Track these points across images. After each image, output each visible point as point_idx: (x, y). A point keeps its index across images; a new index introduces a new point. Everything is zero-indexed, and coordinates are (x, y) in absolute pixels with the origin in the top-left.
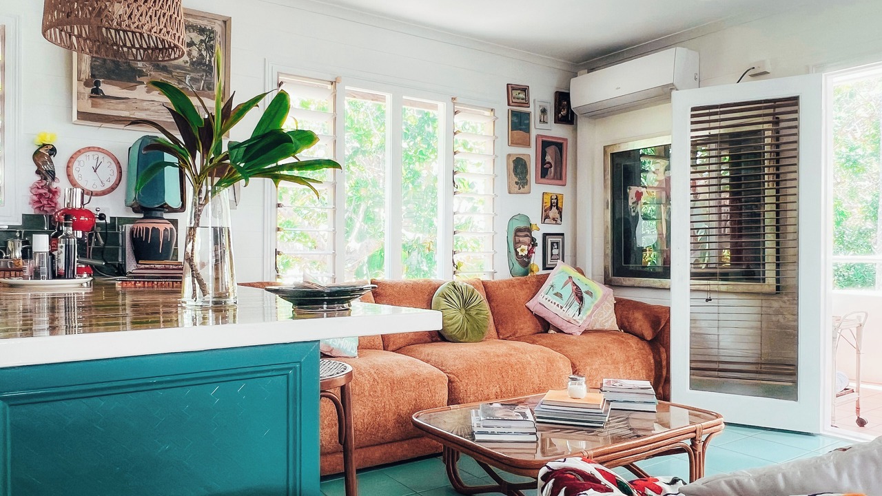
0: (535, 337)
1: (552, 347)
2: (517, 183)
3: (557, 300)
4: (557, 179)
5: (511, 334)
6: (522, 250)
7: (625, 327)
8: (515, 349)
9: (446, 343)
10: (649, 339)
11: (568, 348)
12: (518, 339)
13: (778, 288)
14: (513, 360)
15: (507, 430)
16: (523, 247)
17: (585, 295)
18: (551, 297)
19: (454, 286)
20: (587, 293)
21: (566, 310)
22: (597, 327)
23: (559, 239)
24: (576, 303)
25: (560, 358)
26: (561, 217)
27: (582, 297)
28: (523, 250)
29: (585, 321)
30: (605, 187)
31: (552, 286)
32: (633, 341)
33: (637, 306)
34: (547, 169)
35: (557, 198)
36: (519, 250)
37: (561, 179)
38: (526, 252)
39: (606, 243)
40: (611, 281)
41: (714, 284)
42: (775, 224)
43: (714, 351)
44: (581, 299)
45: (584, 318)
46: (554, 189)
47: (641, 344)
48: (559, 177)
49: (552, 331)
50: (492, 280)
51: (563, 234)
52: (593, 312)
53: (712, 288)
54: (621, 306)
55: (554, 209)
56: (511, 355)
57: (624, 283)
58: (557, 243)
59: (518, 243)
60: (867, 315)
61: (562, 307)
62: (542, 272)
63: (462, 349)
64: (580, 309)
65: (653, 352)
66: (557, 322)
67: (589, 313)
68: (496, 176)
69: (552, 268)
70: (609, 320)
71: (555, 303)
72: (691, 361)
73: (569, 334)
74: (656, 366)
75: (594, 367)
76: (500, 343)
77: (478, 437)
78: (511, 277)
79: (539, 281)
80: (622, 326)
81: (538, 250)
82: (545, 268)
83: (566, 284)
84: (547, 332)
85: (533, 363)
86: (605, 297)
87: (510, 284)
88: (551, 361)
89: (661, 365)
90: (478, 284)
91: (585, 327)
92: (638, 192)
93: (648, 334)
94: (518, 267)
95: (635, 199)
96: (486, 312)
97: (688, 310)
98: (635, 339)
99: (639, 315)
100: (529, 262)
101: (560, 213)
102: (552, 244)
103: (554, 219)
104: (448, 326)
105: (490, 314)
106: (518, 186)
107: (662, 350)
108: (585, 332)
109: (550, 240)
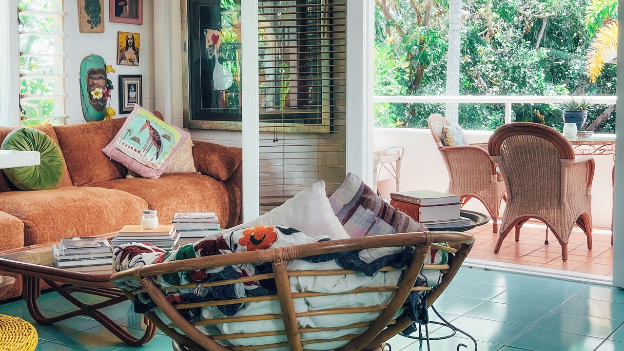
0: (113, 183)
1: (129, 191)
2: (89, 22)
3: (134, 145)
4: (133, 18)
5: (87, 180)
6: (97, 94)
7: (202, 169)
8: (92, 194)
9: (17, 192)
10: (224, 179)
11: (144, 191)
12: (94, 185)
13: (332, 128)
14: (90, 204)
15: (86, 256)
16: (97, 90)
17: (163, 140)
18: (128, 141)
19: (25, 133)
20: (165, 136)
21: (143, 154)
22: (176, 170)
23: (136, 81)
24: (154, 147)
25: (137, 200)
26: (138, 58)
27: (160, 141)
28: (98, 92)
29: (163, 165)
30: (182, 29)
31: (129, 131)
32: (209, 183)
33: (214, 148)
34: (122, 7)
35: (133, 38)
36: (93, 93)
37: (137, 17)
38: (101, 96)
39: (184, 86)
40: (190, 124)
41: (279, 126)
42: (329, 71)
43: (281, 188)
44: (158, 143)
45: (163, 161)
46: (129, 28)
47: (217, 184)
48: (135, 16)
49: (129, 176)
50: (65, 126)
51: (140, 76)
52: (171, 156)
53: (279, 129)
54: (199, 149)
55: (130, 49)
56: (87, 199)
57: (203, 127)
58: (135, 86)
59: (92, 86)
60: (403, 150)
61: (139, 152)
62: (118, 116)
63: (37, 196)
64: (158, 153)
65: (228, 192)
66: (135, 166)
67: (167, 156)
68: (66, 14)
69: (129, 112)
70: (187, 163)
71: (132, 148)
72: (261, 198)
73: (147, 178)
74: (230, 205)
75: (170, 207)
76: (75, 189)
77: (61, 264)
78: (85, 122)
79: (115, 126)
80: (199, 167)
81: (114, 93)
82: (121, 112)
83: (143, 129)
84: (125, 177)
85: (110, 206)
86: (182, 141)
87: (83, 130)
88: (128, 204)
89: (236, 203)
90: (48, 129)
91: (163, 170)
92: (214, 35)
93: (223, 175)
94: (92, 111)
95: (211, 43)
96: (59, 159)
97: (258, 150)
98: (212, 180)
99: (215, 158)
100: (104, 106)
101: (137, 53)
102: (129, 86)
103: (130, 60)
104: (19, 174)
105: (63, 160)
106: (90, 25)
107: (237, 189)
108: (164, 175)
109: (126, 82)
